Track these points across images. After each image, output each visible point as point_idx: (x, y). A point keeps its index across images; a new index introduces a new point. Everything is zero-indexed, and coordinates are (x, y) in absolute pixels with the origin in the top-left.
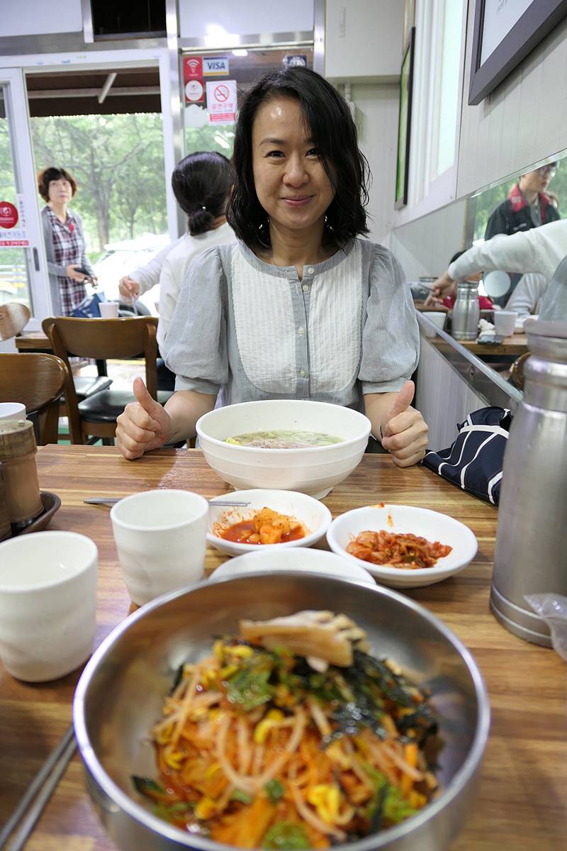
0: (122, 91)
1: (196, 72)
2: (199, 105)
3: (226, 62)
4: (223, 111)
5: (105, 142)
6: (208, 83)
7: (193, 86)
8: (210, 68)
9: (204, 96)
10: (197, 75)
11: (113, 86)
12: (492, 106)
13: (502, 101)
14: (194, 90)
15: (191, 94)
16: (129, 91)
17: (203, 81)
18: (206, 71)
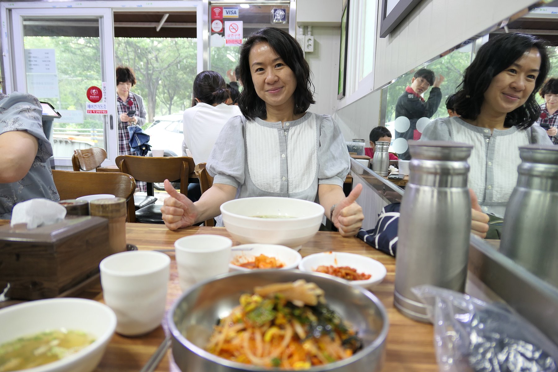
0: (172, 25)
1: (218, 16)
2: (219, 33)
3: (237, 11)
4: (234, 38)
5: (156, 56)
6: (226, 22)
7: (217, 23)
8: (227, 13)
9: (223, 29)
10: (219, 17)
11: (166, 21)
12: (393, 38)
13: (398, 35)
14: (217, 25)
15: (214, 27)
16: (176, 25)
17: (223, 21)
18: (225, 15)
